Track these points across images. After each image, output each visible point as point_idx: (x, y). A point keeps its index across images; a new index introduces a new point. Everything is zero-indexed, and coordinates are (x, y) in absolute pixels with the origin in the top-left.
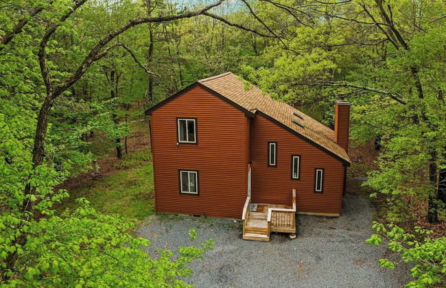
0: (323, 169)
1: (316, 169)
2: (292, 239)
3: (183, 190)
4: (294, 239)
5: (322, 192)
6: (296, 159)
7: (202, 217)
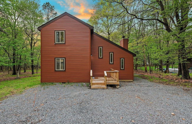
0: (124, 58)
1: (121, 58)
2: (118, 88)
3: (57, 69)
4: (119, 88)
5: (124, 69)
6: (111, 54)
7: (67, 83)
